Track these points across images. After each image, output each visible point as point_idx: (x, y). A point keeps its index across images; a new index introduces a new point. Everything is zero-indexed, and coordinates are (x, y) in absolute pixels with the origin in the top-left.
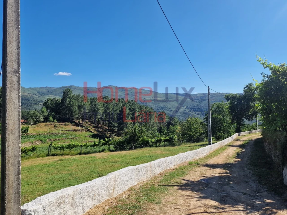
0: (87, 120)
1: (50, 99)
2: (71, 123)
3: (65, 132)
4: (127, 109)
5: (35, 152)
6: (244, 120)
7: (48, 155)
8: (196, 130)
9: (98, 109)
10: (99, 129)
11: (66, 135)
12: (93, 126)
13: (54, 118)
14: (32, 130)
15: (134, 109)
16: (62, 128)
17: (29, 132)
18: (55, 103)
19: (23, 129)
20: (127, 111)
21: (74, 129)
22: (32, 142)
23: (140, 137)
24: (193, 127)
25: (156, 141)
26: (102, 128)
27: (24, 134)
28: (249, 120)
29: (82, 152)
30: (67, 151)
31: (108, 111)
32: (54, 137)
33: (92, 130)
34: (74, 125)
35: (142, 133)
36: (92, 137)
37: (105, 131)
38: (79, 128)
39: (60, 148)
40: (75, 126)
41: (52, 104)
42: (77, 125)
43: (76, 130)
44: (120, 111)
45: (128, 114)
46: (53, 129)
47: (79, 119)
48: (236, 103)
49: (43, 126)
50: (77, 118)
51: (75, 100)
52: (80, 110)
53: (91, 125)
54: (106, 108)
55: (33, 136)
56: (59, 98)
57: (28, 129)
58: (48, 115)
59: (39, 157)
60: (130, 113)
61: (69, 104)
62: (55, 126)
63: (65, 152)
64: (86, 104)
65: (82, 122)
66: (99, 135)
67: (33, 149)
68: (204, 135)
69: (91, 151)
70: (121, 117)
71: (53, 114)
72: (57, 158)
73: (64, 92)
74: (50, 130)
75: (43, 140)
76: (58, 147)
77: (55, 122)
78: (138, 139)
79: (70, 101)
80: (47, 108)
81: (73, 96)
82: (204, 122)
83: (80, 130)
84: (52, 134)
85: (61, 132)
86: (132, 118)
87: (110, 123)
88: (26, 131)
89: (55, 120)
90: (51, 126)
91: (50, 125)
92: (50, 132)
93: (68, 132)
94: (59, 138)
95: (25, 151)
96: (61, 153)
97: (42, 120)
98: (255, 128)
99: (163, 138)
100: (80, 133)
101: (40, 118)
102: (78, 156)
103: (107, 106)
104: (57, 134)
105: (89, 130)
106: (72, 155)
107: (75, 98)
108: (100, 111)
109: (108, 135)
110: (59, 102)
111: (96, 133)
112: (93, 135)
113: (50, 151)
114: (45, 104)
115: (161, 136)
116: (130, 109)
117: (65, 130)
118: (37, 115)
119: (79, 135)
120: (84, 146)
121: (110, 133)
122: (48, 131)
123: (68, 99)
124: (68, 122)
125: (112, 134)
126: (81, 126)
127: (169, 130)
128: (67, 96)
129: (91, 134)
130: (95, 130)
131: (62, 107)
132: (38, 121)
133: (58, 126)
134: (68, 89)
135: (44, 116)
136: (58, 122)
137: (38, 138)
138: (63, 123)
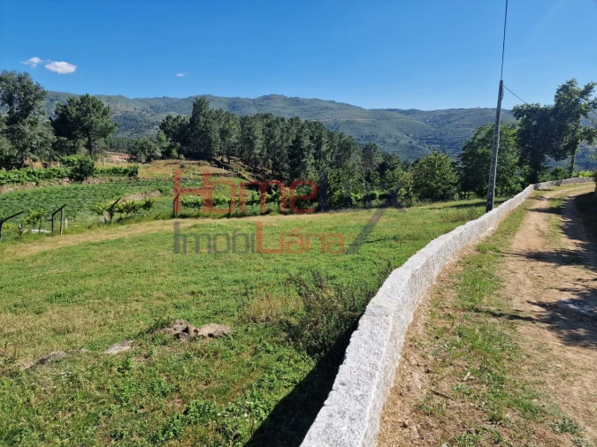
0: (237, 157)
1: (171, 118)
2: (209, 161)
3: (200, 177)
4: (306, 137)
5: (151, 209)
6: (547, 157)
7: (173, 217)
8: (444, 179)
9: (255, 138)
10: (258, 175)
12: (246, 168)
13: (179, 152)
14: (144, 171)
15: (319, 138)
16: (194, 169)
17: (139, 176)
18: (180, 125)
19: (130, 170)
20: (306, 142)
21: (214, 172)
22: (146, 193)
23: (335, 190)
24: (437, 172)
25: (365, 197)
26: (262, 172)
27: (132, 178)
28: (558, 158)
29: (232, 213)
30: (202, 210)
31: (272, 142)
33: (246, 175)
34: (214, 165)
35: (339, 182)
37: (268, 178)
38: (223, 171)
39: (193, 205)
40: (215, 167)
41: (174, 128)
42: (220, 165)
43: (218, 175)
44: (294, 142)
45: (309, 147)
47: (222, 155)
48: (534, 123)
49: (162, 165)
50: (220, 154)
51: (214, 119)
52: (223, 139)
53: (242, 166)
54: (269, 136)
55: (146, 183)
56: (186, 116)
57: (138, 170)
58: (171, 147)
59: (158, 219)
60: (313, 145)
61: (203, 127)
62: (182, 167)
64: (233, 127)
65: (227, 161)
67: (148, 205)
68: (455, 189)
69: (248, 212)
70: (296, 152)
71: (179, 144)
72: (189, 222)
73: (195, 105)
74: (174, 173)
75: (164, 190)
76: (190, 203)
77: (181, 159)
78: (331, 194)
79: (206, 121)
80: (167, 134)
81: (210, 112)
82: (458, 162)
83: (225, 175)
85: (192, 176)
86: (314, 155)
87: (275, 164)
88: (135, 174)
89: (182, 156)
90: (174, 166)
91: (174, 164)
92: (174, 177)
94: (190, 188)
95: (134, 208)
96: (196, 214)
97: (160, 154)
98: (568, 175)
99: (378, 193)
100: (225, 179)
101: (156, 152)
102: (225, 220)
103: (270, 132)
104: (186, 179)
105: (240, 176)
106: (214, 217)
107: (214, 117)
108: (258, 140)
110: (186, 122)
111: (253, 180)
114: (163, 126)
115: (372, 189)
116: (311, 138)
117: (200, 173)
118: (151, 146)
122: (171, 175)
123: (202, 119)
124: (203, 159)
126: (227, 168)
127: (383, 178)
128: (199, 113)
130: (249, 175)
131: (192, 131)
132: (152, 156)
133: (188, 166)
134: (200, 100)
135: (162, 148)
136: (186, 159)
137: (156, 186)
138: (195, 162)
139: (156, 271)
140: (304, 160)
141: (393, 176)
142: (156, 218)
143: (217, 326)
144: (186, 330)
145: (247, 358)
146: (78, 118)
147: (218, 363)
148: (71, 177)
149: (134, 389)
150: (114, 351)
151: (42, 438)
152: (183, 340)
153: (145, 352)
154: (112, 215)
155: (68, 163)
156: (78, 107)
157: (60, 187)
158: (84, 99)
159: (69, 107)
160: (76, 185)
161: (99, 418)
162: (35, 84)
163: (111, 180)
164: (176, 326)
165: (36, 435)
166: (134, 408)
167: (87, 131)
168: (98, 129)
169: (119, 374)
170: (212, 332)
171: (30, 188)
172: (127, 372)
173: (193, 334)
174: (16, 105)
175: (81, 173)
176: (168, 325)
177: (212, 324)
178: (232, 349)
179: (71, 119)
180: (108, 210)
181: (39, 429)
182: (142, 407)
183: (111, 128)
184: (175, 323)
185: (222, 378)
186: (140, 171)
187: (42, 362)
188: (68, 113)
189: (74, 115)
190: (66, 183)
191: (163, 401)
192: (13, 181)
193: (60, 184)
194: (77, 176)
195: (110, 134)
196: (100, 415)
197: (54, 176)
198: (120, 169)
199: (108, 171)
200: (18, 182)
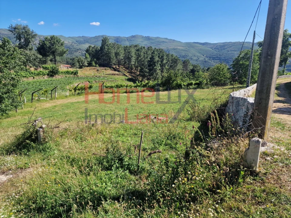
0: (122, 66)
1: (91, 47)
2: (110, 68)
3: (107, 76)
4: (157, 56)
8: (224, 76)
9: (132, 57)
10: (133, 74)
11: (107, 78)
12: (127, 71)
13: (96, 63)
14: (81, 72)
15: (162, 57)
16: (103, 72)
17: (78, 75)
18: (95, 50)
19: (74, 72)
20: (157, 59)
21: (112, 73)
22: (82, 83)
23: (174, 81)
24: (221, 73)
25: (188, 84)
26: (134, 73)
27: (75, 75)
31: (140, 58)
32: (98, 79)
33: (127, 75)
34: (112, 70)
35: (176, 77)
36: (128, 81)
37: (138, 76)
38: (117, 72)
39: (110, 87)
41: (93, 51)
42: (115, 70)
43: (114, 74)
44: (151, 58)
45: (158, 61)
46: (96, 72)
47: (116, 65)
49: (88, 69)
50: (115, 64)
51: (112, 47)
52: (116, 57)
53: (125, 70)
54: (139, 56)
55: (82, 78)
56: (99, 45)
57: (78, 72)
58: (91, 61)
60: (160, 60)
61: (107, 51)
62: (98, 70)
64: (121, 51)
65: (118, 68)
66: (133, 79)
68: (229, 81)
70: (152, 63)
71: (95, 59)
72: (109, 95)
73: (103, 41)
74: (94, 73)
75: (90, 81)
76: (108, 86)
77: (97, 67)
78: (173, 82)
79: (108, 48)
80: (89, 54)
81: (110, 44)
82: (231, 68)
83: (118, 75)
84: (96, 76)
85: (103, 75)
86: (160, 65)
87: (142, 69)
88: (77, 73)
89: (97, 65)
90: (94, 70)
92: (94, 75)
93: (108, 75)
94: (102, 80)
97: (87, 65)
98: (282, 74)
99: (194, 82)
101: (85, 63)
102: (125, 94)
103: (138, 53)
104: (100, 76)
105: (124, 75)
107: (112, 46)
108: (133, 58)
109: (141, 79)
110: (98, 49)
111: (130, 77)
112: (129, 79)
114: (87, 51)
116: (159, 57)
117: (106, 74)
118: (83, 60)
119: (117, 78)
120: (129, 86)
121: (141, 78)
122: (93, 74)
123: (106, 47)
124: (107, 67)
125: (144, 78)
126: (119, 71)
127: (194, 76)
128: (105, 44)
129: (127, 78)
130: (129, 75)
131: (101, 53)
132: (83, 65)
133: (100, 70)
134: (105, 38)
135: (88, 61)
136: (99, 67)
137: (86, 79)
138: (104, 68)
140: (156, 67)
141: (199, 75)
146: (50, 47)
148: (48, 75)
154: (75, 91)
155: (46, 68)
156: (50, 41)
157: (44, 80)
158: (52, 38)
159: (45, 42)
160: (50, 79)
162: (31, 30)
163: (66, 77)
167: (53, 53)
168: (59, 52)
171: (31, 80)
174: (22, 40)
175: (53, 73)
179: (46, 47)
180: (73, 89)
183: (65, 52)
188: (45, 44)
189: (48, 46)
190: (46, 77)
192: (23, 77)
193: (44, 78)
194: (51, 74)
195: (65, 55)
197: (41, 74)
198: (70, 71)
199: (64, 72)
200: (26, 77)
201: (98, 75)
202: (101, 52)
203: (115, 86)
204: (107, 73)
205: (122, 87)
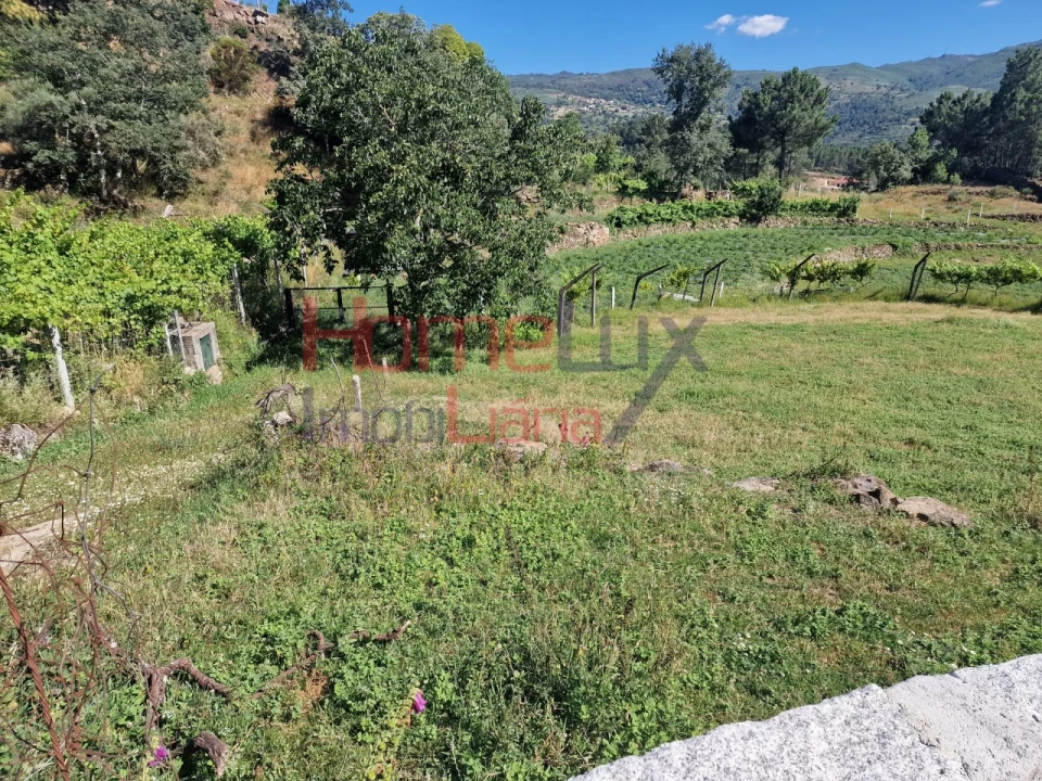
1: (949, 98)
2: (1017, 188)
3: (988, 222)
5: (866, 280)
7: (908, 297)
11: (990, 232)
13: (951, 171)
14: (869, 207)
16: (977, 205)
17: (857, 215)
18: (965, 112)
19: (842, 204)
21: (1024, 212)
22: (863, 249)
27: (843, 220)
30: (982, 291)
32: (941, 236)
34: (1029, 196)
39: (955, 278)
40: (1031, 200)
41: (950, 117)
43: (1033, 217)
46: (943, 208)
49: (909, 195)
55: (869, 230)
56: (985, 92)
57: (857, 205)
58: (935, 159)
59: (876, 299)
61: (1021, 113)
62: (951, 199)
63: (973, 293)
67: (861, 271)
71: (954, 153)
72: (938, 311)
73: (1011, 66)
74: (931, 211)
75: (900, 245)
76: (949, 273)
77: (953, 184)
79: (1031, 100)
80: (933, 130)
84: (936, 225)
85: (969, 219)
88: (850, 212)
89: (956, 177)
90: (937, 196)
91: (935, 193)
92: (927, 219)
93: (999, 222)
94: (959, 243)
95: (834, 274)
96: (958, 296)
97: (908, 175)
101: (901, 170)
102: (1027, 316)
104: (953, 226)
106: (1001, 308)
110: (982, 105)
113: (915, 283)
114: (927, 117)
117: (989, 213)
118: (893, 158)
122: (923, 216)
123: (1022, 94)
124: (1004, 183)
128: (1017, 81)
131: (992, 123)
132: (892, 178)
133: (963, 197)
134: (1030, 51)
135: (917, 160)
136: (963, 184)
137: (886, 236)
138: (984, 189)
139: (850, 388)
142: (873, 297)
143: (941, 505)
144: (876, 494)
145: (991, 580)
146: (772, 112)
147: (922, 564)
148: (742, 216)
149: (765, 546)
150: (748, 486)
151: (634, 556)
152: (866, 507)
153: (794, 503)
154: (793, 283)
155: (743, 192)
156: (776, 93)
157: (723, 232)
158: (789, 78)
159: (761, 97)
160: (749, 229)
161: (708, 564)
162: (717, 61)
163: (805, 223)
164: (857, 481)
165: (628, 549)
166: (759, 573)
167: (781, 135)
168: (801, 131)
169: (749, 519)
170: (927, 511)
171: (683, 231)
172: (760, 520)
173: (887, 504)
174: (685, 100)
175: (759, 209)
176: (844, 474)
177: (932, 500)
178: (962, 554)
179: (760, 115)
180: (788, 274)
181: (634, 545)
182: (770, 576)
183: (824, 128)
184: (857, 476)
185: (924, 591)
186: (860, 206)
187: (652, 468)
188: (758, 106)
189: (766, 109)
190: (733, 225)
191: (807, 583)
192: (663, 220)
193: (725, 226)
194: (752, 215)
195: (820, 140)
196: (711, 561)
197: (718, 214)
198: (825, 203)
199: (803, 207)
200: (669, 221)
201: (947, 217)
202: (990, 120)
203: (985, 274)
204: (996, 212)
205: (1021, 280)
